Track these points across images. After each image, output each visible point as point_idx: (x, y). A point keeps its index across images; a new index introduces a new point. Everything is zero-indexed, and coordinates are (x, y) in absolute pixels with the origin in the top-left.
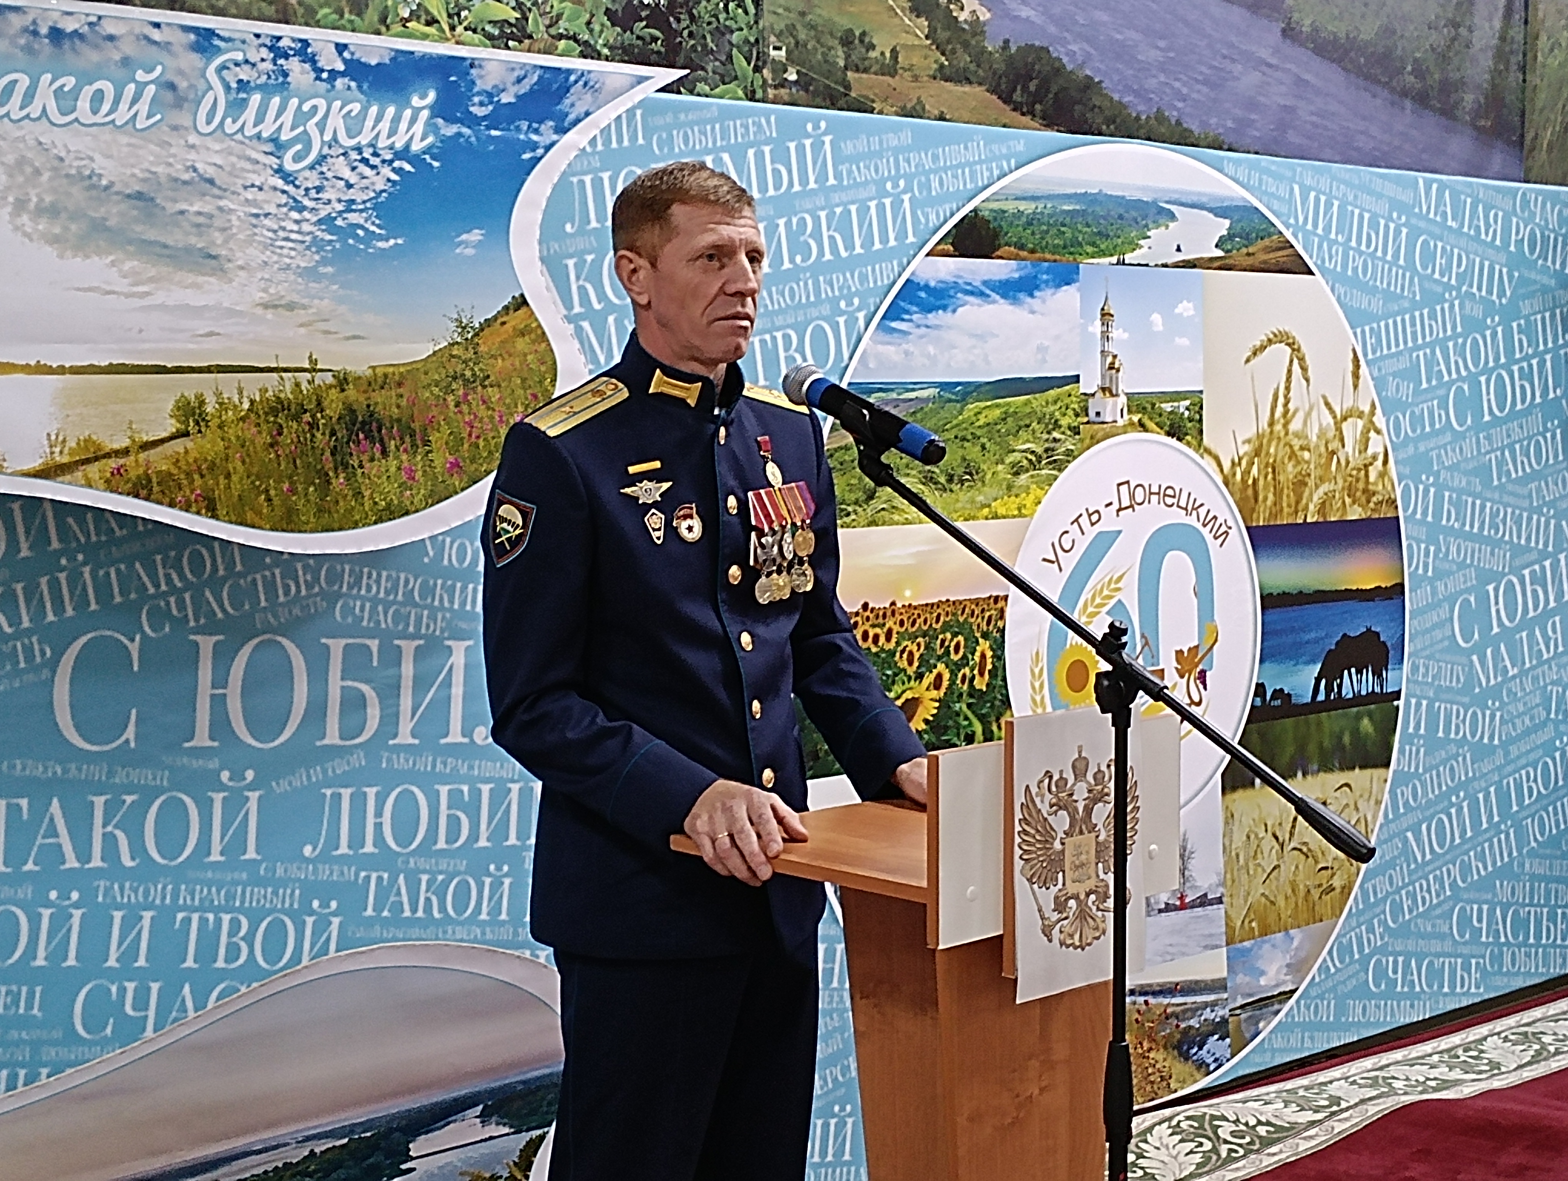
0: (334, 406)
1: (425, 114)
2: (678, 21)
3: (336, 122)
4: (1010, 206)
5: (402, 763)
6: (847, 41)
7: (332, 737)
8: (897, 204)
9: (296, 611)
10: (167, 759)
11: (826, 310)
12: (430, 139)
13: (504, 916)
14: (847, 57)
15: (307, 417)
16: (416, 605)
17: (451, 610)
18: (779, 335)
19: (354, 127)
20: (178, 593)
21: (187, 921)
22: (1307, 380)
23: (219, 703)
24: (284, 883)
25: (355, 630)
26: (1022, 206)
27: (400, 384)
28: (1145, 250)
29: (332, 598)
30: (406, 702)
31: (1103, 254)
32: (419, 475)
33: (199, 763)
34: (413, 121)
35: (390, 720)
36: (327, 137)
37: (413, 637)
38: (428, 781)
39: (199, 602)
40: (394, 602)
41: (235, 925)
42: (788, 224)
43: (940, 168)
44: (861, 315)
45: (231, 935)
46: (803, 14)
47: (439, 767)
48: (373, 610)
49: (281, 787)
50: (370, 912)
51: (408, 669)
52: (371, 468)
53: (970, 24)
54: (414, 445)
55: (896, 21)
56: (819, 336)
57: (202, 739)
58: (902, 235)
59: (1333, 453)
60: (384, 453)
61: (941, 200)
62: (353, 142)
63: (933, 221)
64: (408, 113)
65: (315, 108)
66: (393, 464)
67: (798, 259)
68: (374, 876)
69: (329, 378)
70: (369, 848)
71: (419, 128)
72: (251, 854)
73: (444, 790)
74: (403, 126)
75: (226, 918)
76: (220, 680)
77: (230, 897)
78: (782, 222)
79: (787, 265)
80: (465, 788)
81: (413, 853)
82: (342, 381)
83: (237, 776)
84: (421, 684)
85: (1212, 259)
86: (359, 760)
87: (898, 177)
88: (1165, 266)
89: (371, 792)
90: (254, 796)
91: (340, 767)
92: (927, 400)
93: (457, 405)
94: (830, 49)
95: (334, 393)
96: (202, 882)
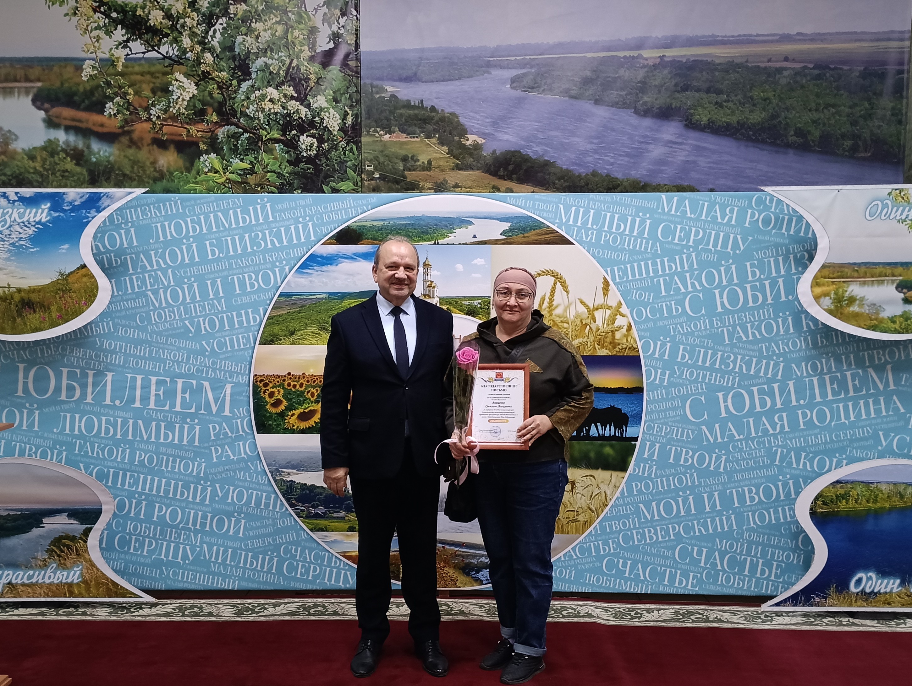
0: (17, 297)
1: (46, 211)
2: (321, 161)
3: (15, 215)
4: (368, 224)
5: (88, 408)
6: (405, 159)
7: (63, 397)
8: (305, 226)
9: (51, 359)
10: (9, 398)
11: (269, 266)
12: (49, 218)
13: (126, 461)
14: (405, 166)
15: (8, 301)
16: (93, 360)
17: (107, 362)
18: (246, 275)
19: (21, 216)
20: (12, 351)
21: (15, 445)
22: (568, 292)
23: (25, 384)
24: (48, 439)
25: (72, 366)
26: (375, 223)
27: (39, 292)
28: (452, 237)
29: (63, 356)
30: (90, 389)
31: (425, 240)
32: (47, 319)
33: (19, 400)
34: (42, 213)
35: (84, 395)
36: (12, 220)
37: (92, 370)
38: (98, 415)
39: (18, 354)
40: (86, 358)
41: (31, 449)
42: (250, 236)
43: (328, 212)
44: (287, 268)
45: (29, 451)
46: (382, 151)
47: (102, 411)
48: (78, 361)
49: (46, 410)
50: (76, 452)
51: (90, 380)
52: (30, 317)
53: (474, 146)
54: (45, 310)
55: (431, 149)
56: (266, 275)
57: (20, 393)
58: (308, 236)
59: (587, 325)
60: (35, 312)
61: (328, 223)
62: (21, 220)
63: (325, 231)
64: (40, 211)
65: (8, 211)
66: (38, 316)
67: (255, 248)
68: (78, 441)
69: (14, 290)
70: (76, 432)
71: (44, 215)
72: (36, 428)
73: (104, 419)
74: (39, 214)
75: (28, 446)
76: (26, 377)
77: (29, 440)
78: (247, 235)
79: (249, 250)
80: (112, 419)
81: (92, 436)
82: (19, 290)
83: (31, 405)
84: (95, 385)
85: (497, 240)
86: (72, 405)
87: (306, 216)
88: (466, 244)
89: (77, 416)
90: (37, 412)
91: (66, 407)
92: (322, 299)
93: (60, 298)
94: (396, 163)
95: (17, 294)
96: (21, 435)
